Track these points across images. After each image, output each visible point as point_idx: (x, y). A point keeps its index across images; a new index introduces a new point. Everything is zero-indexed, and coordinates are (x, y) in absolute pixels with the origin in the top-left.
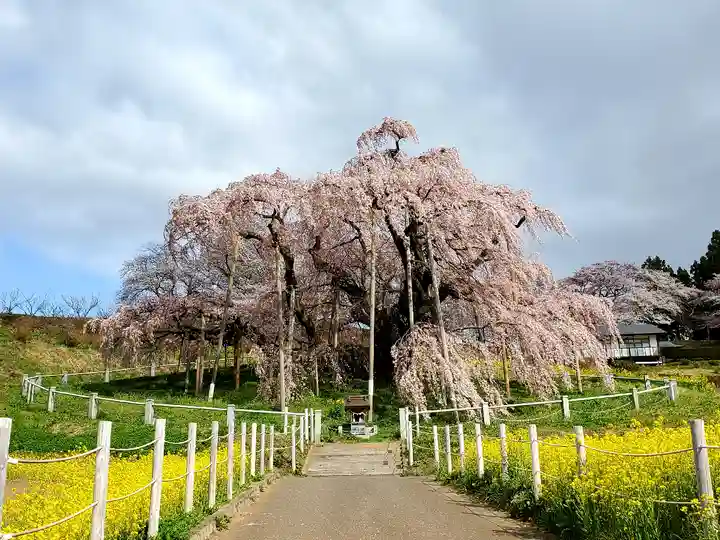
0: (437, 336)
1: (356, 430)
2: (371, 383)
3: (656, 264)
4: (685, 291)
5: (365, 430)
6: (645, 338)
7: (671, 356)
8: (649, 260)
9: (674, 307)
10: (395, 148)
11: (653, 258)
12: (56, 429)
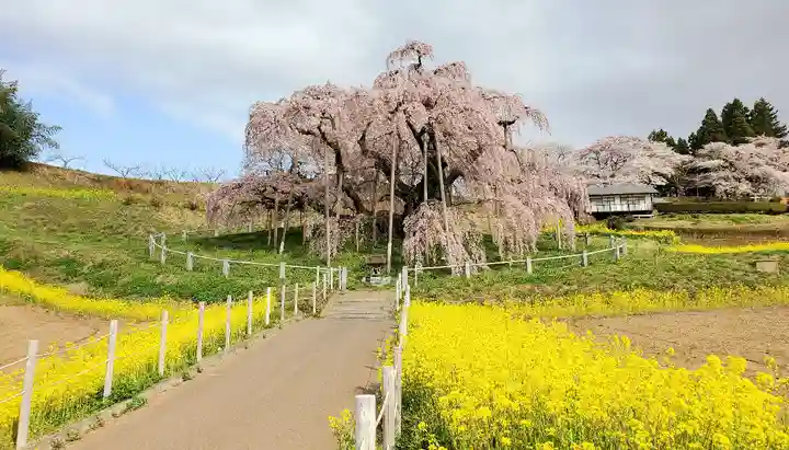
0: (440, 211)
1: (374, 280)
2: (390, 245)
3: (659, 136)
4: (678, 158)
5: (380, 280)
6: (641, 196)
7: (663, 210)
8: (654, 133)
9: (669, 171)
10: (418, 63)
11: (658, 131)
12: (158, 280)
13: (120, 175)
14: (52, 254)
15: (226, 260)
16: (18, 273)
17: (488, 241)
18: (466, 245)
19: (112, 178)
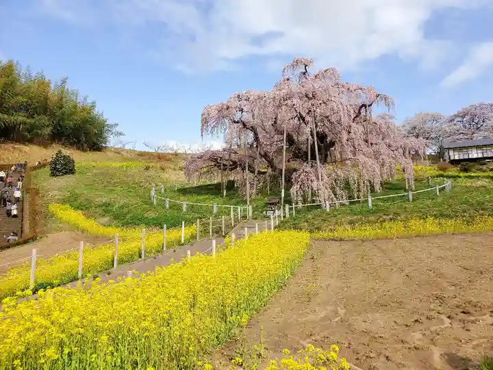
1: (270, 213)
13: (154, 151)
14: (99, 200)
15: (185, 203)
16: (80, 212)
17: (347, 186)
18: (333, 189)
19: (148, 153)
